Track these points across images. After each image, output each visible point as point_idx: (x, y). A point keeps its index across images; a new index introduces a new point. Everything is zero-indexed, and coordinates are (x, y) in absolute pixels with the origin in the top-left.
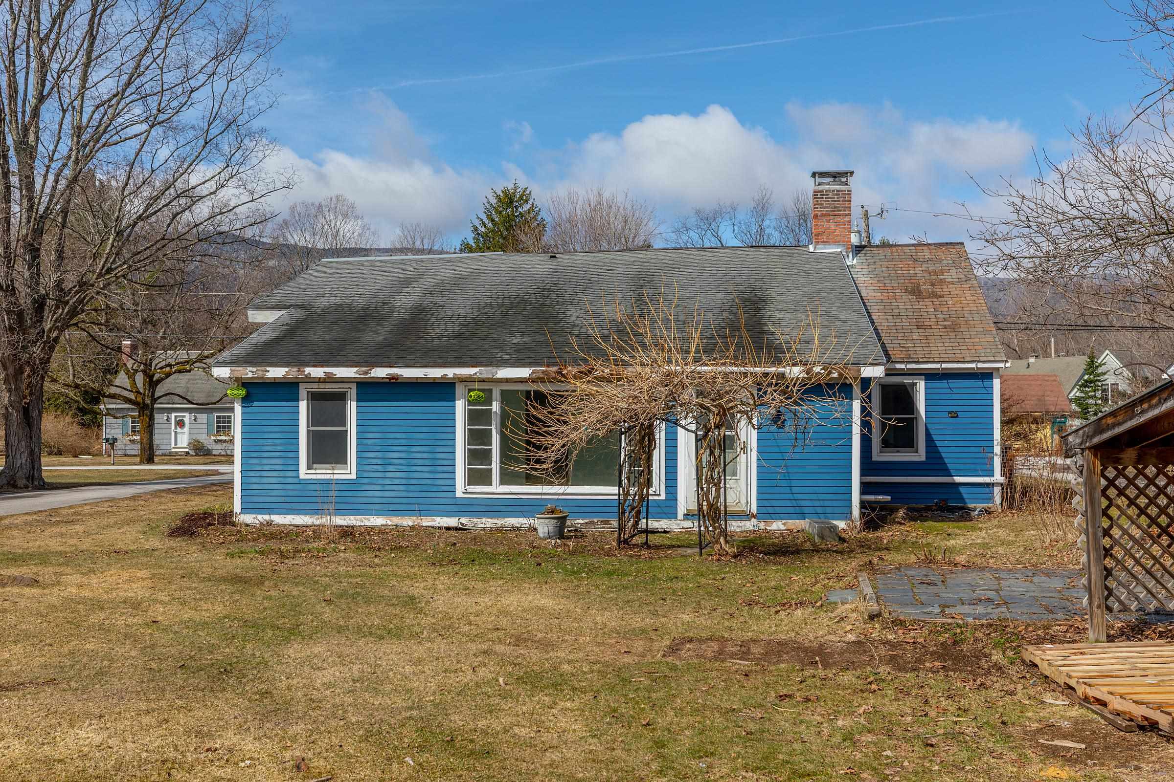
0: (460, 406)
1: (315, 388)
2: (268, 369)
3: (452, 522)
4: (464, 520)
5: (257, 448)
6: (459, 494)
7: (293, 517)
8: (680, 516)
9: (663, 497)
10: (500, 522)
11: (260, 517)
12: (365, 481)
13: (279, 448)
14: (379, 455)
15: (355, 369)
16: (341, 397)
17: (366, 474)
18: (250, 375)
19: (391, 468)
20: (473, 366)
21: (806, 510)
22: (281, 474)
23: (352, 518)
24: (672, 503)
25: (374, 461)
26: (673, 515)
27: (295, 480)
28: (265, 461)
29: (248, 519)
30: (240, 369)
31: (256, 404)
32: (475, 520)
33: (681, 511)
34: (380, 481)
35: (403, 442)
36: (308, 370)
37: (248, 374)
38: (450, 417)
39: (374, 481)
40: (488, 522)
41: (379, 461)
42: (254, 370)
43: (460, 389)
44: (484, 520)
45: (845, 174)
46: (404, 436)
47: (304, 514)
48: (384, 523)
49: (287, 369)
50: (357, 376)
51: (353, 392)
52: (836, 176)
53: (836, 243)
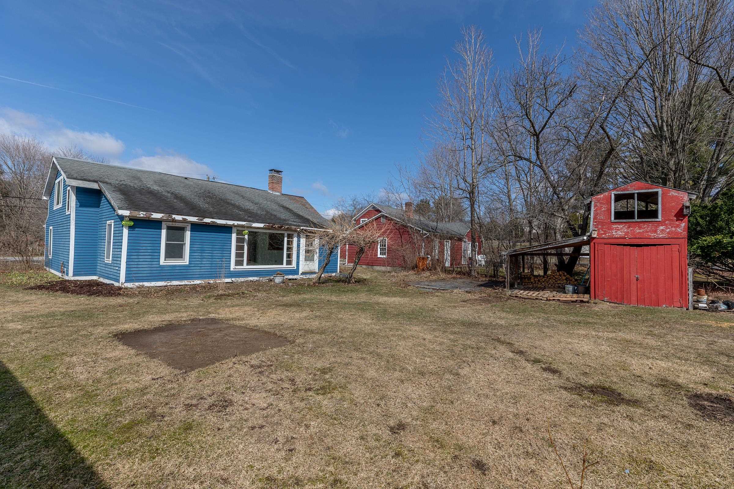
0: (234, 236)
1: (171, 224)
2: (152, 213)
3: (229, 280)
4: (233, 279)
5: (137, 251)
6: (232, 269)
7: (155, 282)
8: (300, 274)
9: (295, 268)
10: (246, 279)
11: (137, 284)
12: (193, 265)
13: (149, 251)
14: (200, 254)
15: (197, 218)
16: (183, 229)
17: (193, 263)
18: (142, 216)
19: (204, 260)
20: (244, 221)
21: (329, 271)
22: (150, 263)
23: (186, 281)
24: (297, 270)
25: (197, 257)
26: (298, 274)
27: (158, 266)
28: (140, 257)
29: (129, 285)
30: (137, 212)
31: (136, 229)
32: (237, 279)
33: (300, 272)
34: (200, 265)
35: (210, 249)
36: (174, 216)
37: (140, 215)
38: (230, 240)
39: (196, 265)
40: (242, 279)
41: (199, 257)
42: (145, 213)
43: (234, 230)
44: (241, 279)
45: (280, 172)
46: (211, 247)
47: (162, 281)
48: (201, 282)
49: (163, 215)
50: (198, 221)
51: (189, 227)
52: (278, 172)
53: (278, 192)
